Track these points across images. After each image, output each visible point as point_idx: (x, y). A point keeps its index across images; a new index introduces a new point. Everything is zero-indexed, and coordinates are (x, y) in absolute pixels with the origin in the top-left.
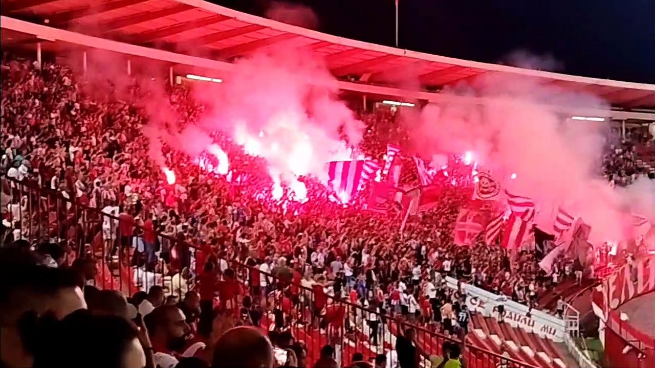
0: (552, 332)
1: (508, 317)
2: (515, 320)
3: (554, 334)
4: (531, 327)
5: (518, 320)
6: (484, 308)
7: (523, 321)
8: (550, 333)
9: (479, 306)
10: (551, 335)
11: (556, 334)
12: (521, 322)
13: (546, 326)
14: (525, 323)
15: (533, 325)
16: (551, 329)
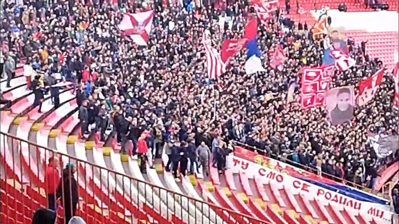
0: (380, 214)
1: (333, 200)
2: (340, 203)
3: (381, 216)
4: (357, 210)
5: (344, 203)
6: (308, 191)
7: (349, 204)
8: (377, 215)
9: (303, 189)
10: (379, 217)
11: (384, 216)
12: (347, 205)
13: (373, 209)
14: (352, 205)
15: (359, 208)
16: (378, 211)
